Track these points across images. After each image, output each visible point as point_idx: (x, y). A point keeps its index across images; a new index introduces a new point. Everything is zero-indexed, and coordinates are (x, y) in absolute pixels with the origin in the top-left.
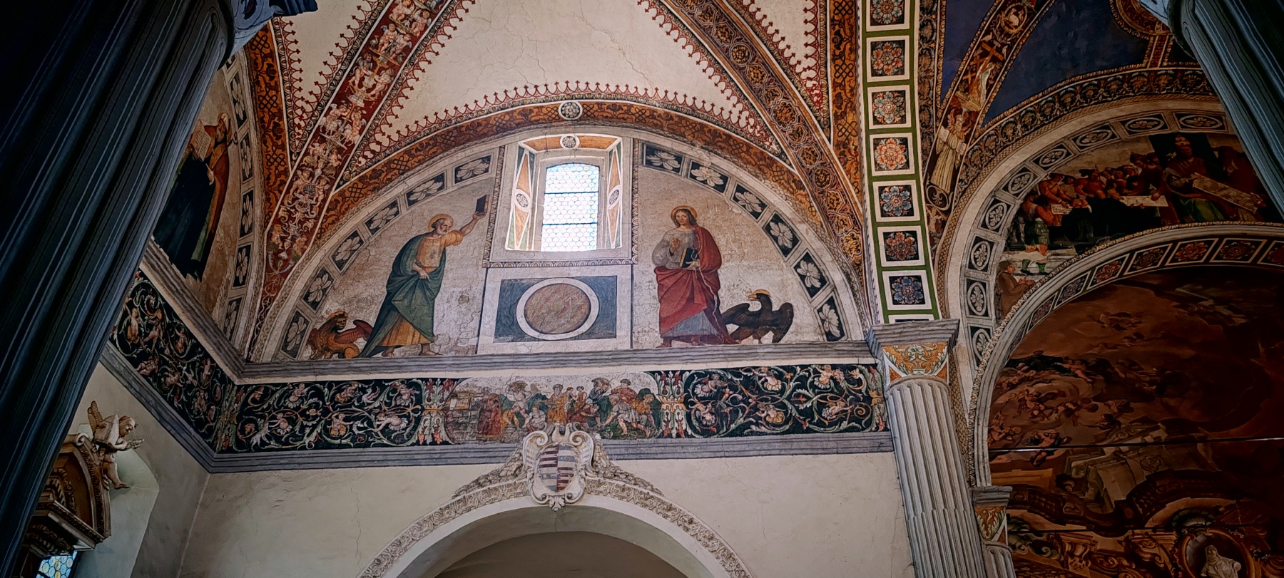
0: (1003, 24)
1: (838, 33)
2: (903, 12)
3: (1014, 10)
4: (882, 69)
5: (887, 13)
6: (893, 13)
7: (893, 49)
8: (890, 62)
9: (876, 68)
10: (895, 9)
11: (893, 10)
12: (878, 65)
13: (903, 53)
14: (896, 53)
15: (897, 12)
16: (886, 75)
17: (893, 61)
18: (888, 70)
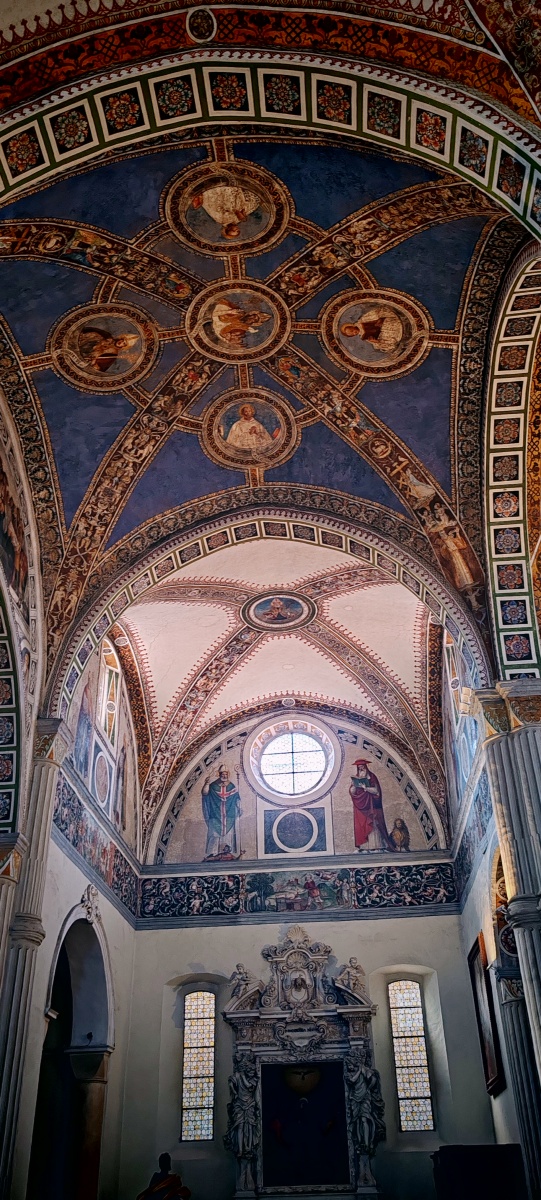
0: (47, 236)
1: (16, 75)
2: (71, 149)
3: (60, 239)
4: (12, 152)
5: (66, 132)
6: (68, 138)
7: (34, 154)
8: (20, 157)
9: (11, 144)
10: (72, 139)
11: (70, 137)
12: (14, 145)
13: (33, 167)
14: (31, 160)
15: (69, 142)
16: (7, 159)
17: (22, 160)
18: (12, 159)
